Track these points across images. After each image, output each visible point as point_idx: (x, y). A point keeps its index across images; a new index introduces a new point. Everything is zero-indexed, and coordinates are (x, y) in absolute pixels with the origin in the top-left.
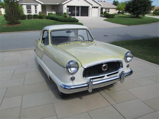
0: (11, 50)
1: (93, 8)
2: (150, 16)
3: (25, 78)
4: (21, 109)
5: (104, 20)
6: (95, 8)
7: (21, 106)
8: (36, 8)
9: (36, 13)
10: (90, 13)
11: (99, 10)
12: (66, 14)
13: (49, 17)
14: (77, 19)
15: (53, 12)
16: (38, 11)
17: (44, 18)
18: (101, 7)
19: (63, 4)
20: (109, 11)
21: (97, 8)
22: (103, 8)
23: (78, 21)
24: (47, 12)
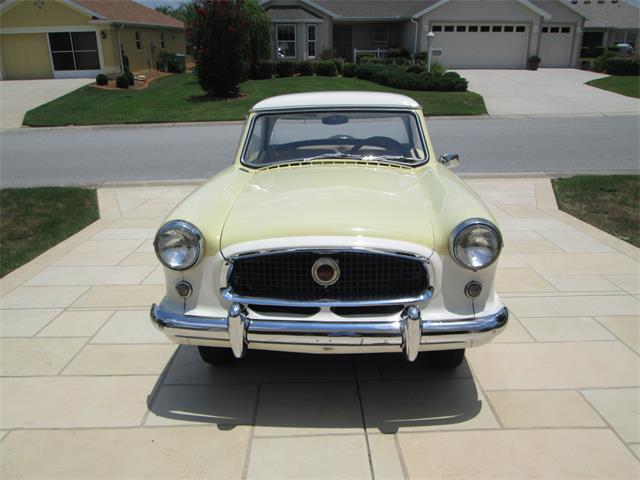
1: (545, 30)
5: (588, 83)
6: (555, 30)
8: (312, 36)
9: (311, 53)
10: (533, 53)
11: (574, 39)
12: (424, 56)
13: (356, 71)
14: (462, 77)
15: (378, 51)
16: (318, 49)
17: (337, 72)
18: (586, 29)
19: (417, 16)
20: (633, 44)
21: (566, 30)
22: (605, 29)
23: (466, 87)
24: (355, 51)
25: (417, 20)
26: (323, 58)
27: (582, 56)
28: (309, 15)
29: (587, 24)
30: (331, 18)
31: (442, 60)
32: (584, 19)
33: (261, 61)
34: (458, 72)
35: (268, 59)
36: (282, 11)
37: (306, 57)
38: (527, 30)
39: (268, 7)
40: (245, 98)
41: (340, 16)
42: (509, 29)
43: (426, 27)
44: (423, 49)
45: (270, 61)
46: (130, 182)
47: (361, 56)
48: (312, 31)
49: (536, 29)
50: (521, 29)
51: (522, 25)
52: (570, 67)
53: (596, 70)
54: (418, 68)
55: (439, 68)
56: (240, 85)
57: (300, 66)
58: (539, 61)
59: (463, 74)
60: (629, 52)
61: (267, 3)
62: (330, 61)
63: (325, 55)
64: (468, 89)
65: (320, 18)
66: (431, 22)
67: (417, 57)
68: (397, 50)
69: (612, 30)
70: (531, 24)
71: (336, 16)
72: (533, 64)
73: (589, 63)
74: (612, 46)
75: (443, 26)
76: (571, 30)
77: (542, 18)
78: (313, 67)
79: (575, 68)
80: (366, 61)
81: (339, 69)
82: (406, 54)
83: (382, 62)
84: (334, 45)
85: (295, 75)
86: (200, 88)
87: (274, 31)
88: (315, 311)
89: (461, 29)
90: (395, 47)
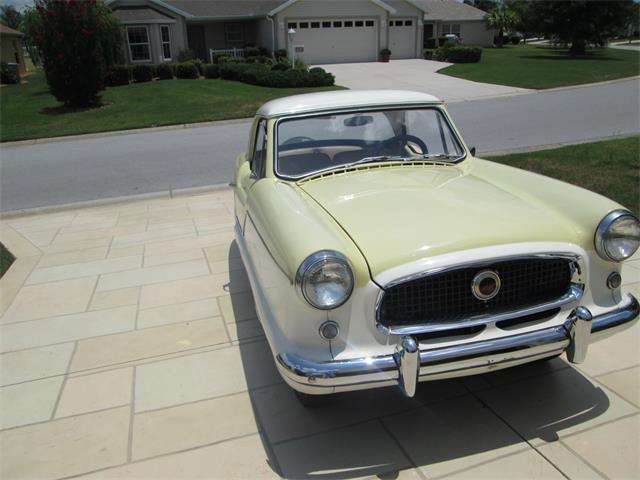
0: (79, 203)
1: (391, 24)
2: (630, 44)
3: (138, 304)
4: (133, 414)
5: (438, 72)
6: (399, 24)
7: (132, 405)
8: (165, 37)
9: (167, 55)
10: (383, 46)
11: (417, 32)
12: (283, 54)
13: (219, 71)
14: (327, 71)
15: (235, 50)
16: (174, 51)
17: (198, 74)
18: (426, 21)
19: (272, 13)
20: (458, 35)
21: (409, 23)
22: (434, 21)
23: (333, 81)
24: (211, 51)
25: (272, 17)
26: (180, 60)
27: (425, 46)
28: (159, 15)
29: (427, 17)
30: (183, 17)
31: (304, 56)
32: (423, 13)
33: (115, 66)
34: (323, 67)
35: (122, 63)
36: (131, 12)
37: (163, 60)
38: (376, 24)
39: (116, 7)
40: (108, 106)
41: (193, 16)
42: (359, 24)
43: (282, 24)
44: (282, 46)
45: (126, 66)
46: (20, 211)
47: (219, 56)
48: (165, 31)
49: (384, 23)
50: (370, 24)
51: (371, 20)
52: (416, 58)
53: (440, 59)
54: (283, 66)
55: (301, 64)
56: (100, 93)
57: (158, 69)
58: (390, 53)
59: (328, 69)
60: (457, 41)
61: (114, 3)
62: (189, 63)
63: (182, 57)
64: (335, 83)
65: (173, 18)
66: (286, 19)
67: (277, 55)
68: (256, 48)
69: (439, 22)
70: (378, 17)
71: (189, 16)
72: (384, 56)
73: (432, 53)
74: (441, 36)
75: (298, 22)
76: (414, 24)
77: (388, 12)
78: (172, 70)
79: (421, 58)
80: (226, 60)
81: (201, 70)
82: (264, 52)
83: (242, 61)
84: (190, 46)
85: (154, 79)
86: (54, 98)
87: (125, 33)
88: (480, 328)
89: (315, 25)
90: (253, 46)
